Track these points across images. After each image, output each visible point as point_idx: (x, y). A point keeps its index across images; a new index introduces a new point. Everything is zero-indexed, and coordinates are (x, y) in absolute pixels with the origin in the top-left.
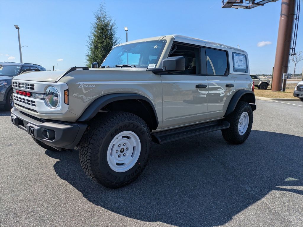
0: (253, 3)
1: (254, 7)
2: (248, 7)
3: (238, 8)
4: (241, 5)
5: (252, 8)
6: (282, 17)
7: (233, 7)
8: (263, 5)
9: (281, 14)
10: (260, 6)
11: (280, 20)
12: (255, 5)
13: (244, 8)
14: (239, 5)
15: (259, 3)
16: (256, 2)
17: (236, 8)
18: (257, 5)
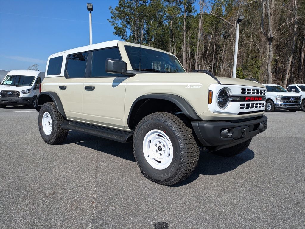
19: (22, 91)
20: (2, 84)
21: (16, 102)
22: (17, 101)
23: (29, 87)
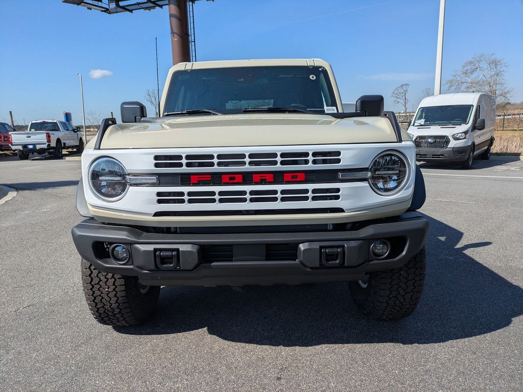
0: (118, 5)
1: (117, 12)
2: (108, 9)
3: (91, 9)
4: (97, 5)
5: (114, 13)
6: (174, 36)
7: (83, 5)
8: (131, 11)
9: (173, 33)
10: (127, 13)
11: (172, 41)
12: (119, 9)
13: (102, 11)
14: (94, 4)
15: (126, 7)
16: (122, 4)
17: (88, 8)
18: (122, 10)
19: (453, 135)
20: (413, 125)
21: (441, 156)
22: (443, 155)
23: (464, 127)
